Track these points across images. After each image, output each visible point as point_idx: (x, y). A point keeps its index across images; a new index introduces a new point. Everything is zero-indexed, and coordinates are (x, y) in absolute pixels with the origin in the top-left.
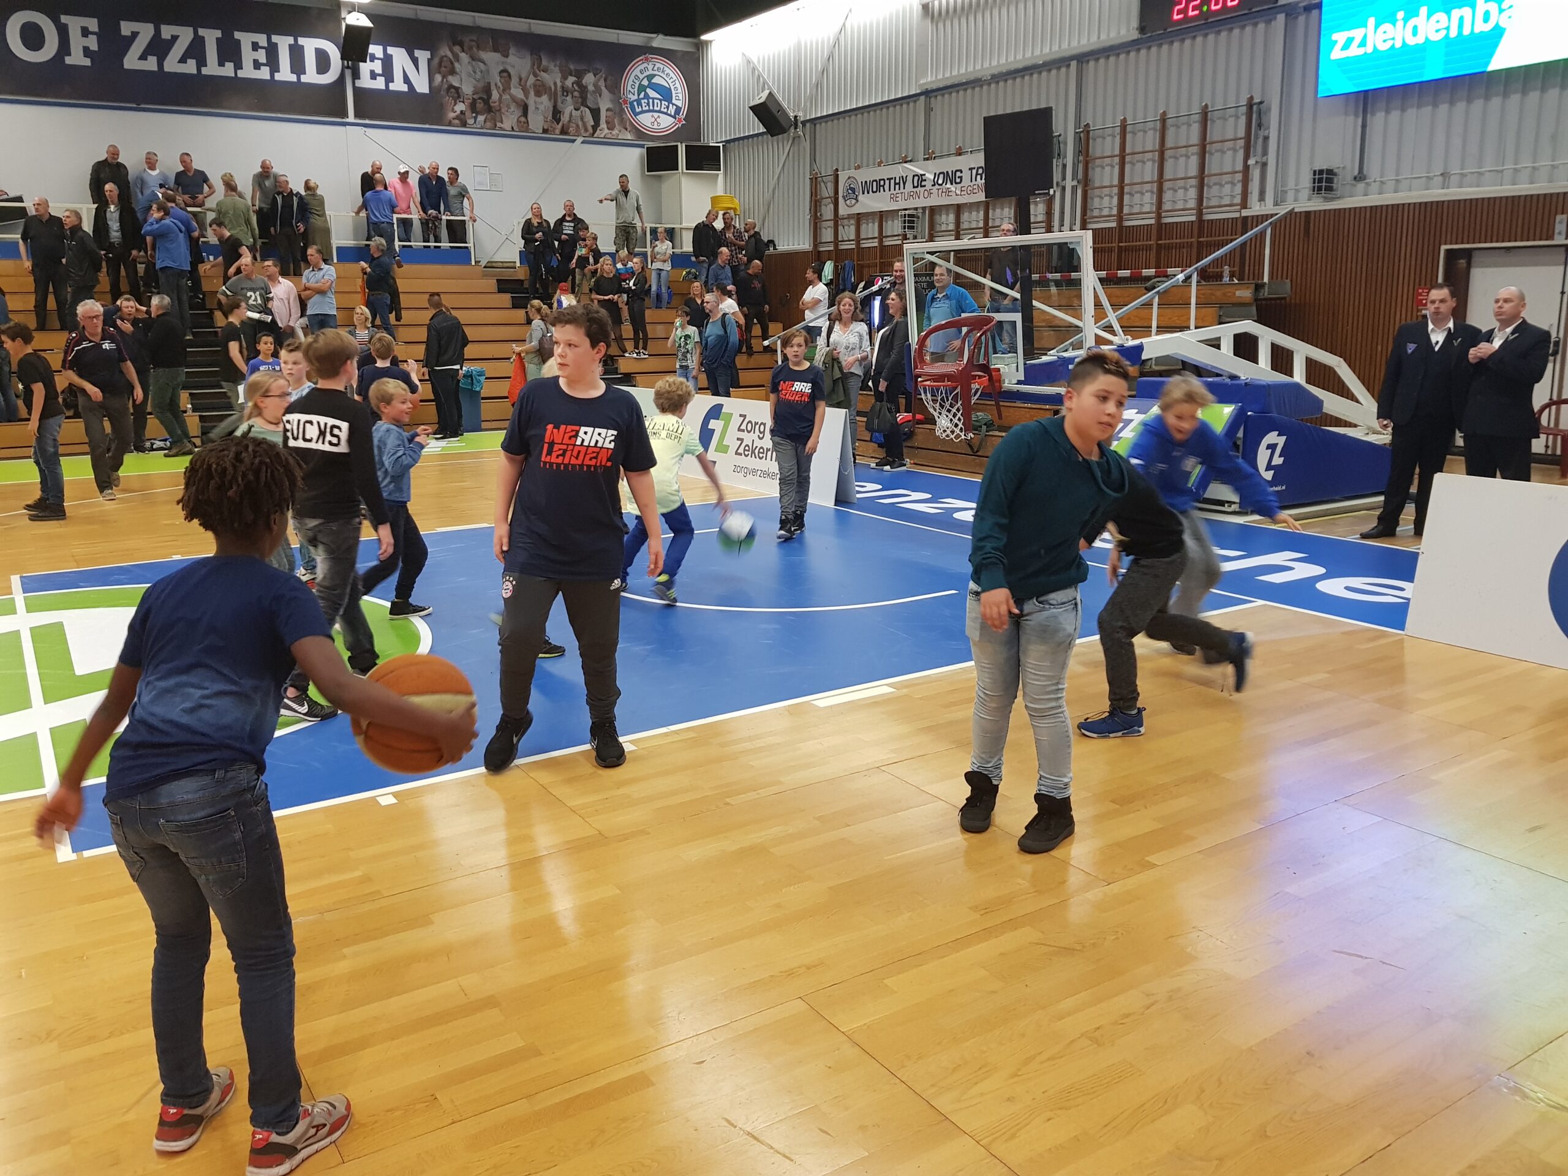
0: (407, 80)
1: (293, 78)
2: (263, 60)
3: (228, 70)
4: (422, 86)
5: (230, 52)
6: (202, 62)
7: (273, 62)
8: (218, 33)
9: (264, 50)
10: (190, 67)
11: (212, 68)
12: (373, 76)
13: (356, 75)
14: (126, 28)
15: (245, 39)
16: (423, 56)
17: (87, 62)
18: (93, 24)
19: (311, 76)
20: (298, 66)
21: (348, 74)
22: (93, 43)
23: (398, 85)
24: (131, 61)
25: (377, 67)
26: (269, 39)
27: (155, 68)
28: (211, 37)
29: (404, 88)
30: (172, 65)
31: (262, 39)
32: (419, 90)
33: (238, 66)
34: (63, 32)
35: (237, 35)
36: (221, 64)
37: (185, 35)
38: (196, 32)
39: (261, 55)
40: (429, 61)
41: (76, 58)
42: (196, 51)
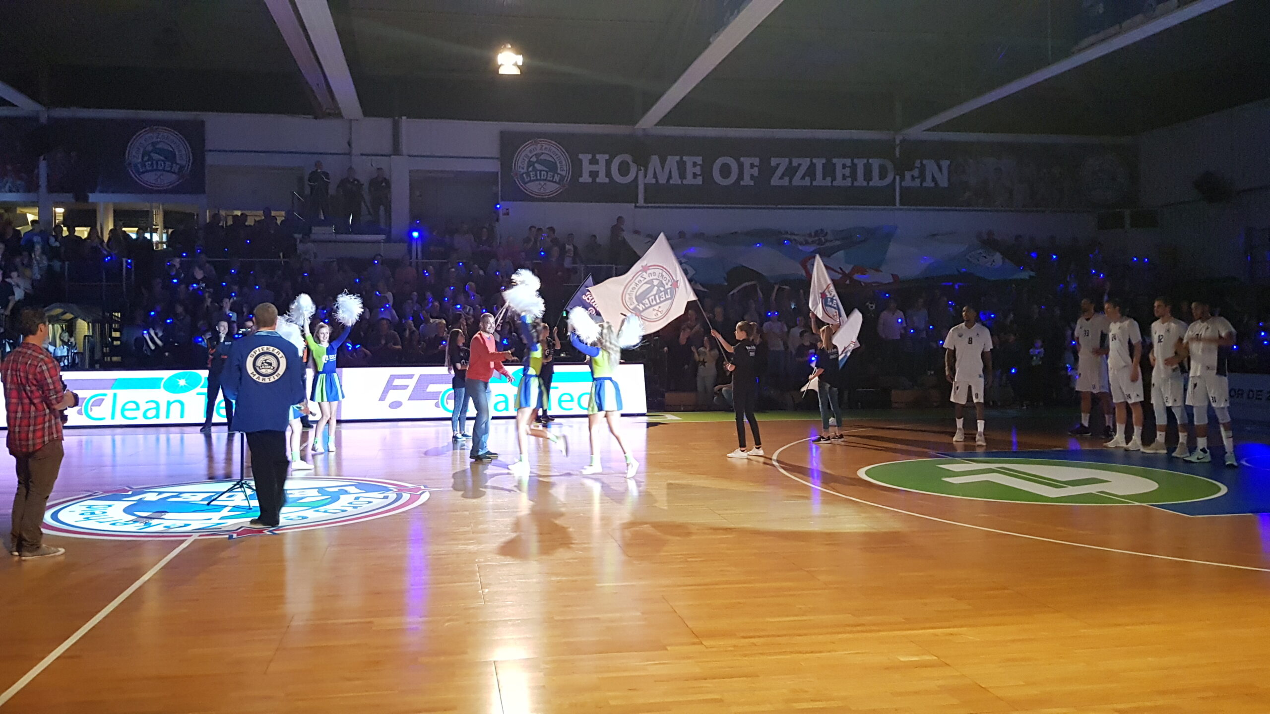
0: (934, 179)
1: (865, 184)
2: (848, 174)
3: (828, 182)
4: (944, 183)
5: (829, 170)
6: (813, 178)
7: (854, 176)
8: (824, 161)
9: (849, 168)
10: (807, 182)
11: (819, 181)
12: (913, 178)
13: (902, 179)
14: (774, 162)
15: (838, 162)
16: (945, 163)
17: (752, 183)
18: (756, 161)
19: (876, 182)
20: (868, 176)
21: (898, 178)
22: (755, 172)
23: (929, 183)
24: (775, 181)
25: (916, 173)
26: (852, 161)
27: (787, 184)
28: (819, 163)
29: (932, 185)
30: (797, 181)
31: (848, 162)
32: (941, 185)
33: (834, 179)
34: (741, 166)
35: (835, 160)
36: (824, 179)
37: (805, 163)
38: (811, 161)
39: (847, 172)
40: (949, 166)
41: (747, 181)
42: (811, 172)
